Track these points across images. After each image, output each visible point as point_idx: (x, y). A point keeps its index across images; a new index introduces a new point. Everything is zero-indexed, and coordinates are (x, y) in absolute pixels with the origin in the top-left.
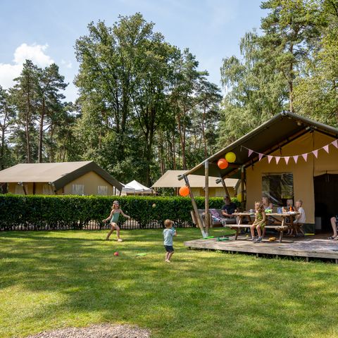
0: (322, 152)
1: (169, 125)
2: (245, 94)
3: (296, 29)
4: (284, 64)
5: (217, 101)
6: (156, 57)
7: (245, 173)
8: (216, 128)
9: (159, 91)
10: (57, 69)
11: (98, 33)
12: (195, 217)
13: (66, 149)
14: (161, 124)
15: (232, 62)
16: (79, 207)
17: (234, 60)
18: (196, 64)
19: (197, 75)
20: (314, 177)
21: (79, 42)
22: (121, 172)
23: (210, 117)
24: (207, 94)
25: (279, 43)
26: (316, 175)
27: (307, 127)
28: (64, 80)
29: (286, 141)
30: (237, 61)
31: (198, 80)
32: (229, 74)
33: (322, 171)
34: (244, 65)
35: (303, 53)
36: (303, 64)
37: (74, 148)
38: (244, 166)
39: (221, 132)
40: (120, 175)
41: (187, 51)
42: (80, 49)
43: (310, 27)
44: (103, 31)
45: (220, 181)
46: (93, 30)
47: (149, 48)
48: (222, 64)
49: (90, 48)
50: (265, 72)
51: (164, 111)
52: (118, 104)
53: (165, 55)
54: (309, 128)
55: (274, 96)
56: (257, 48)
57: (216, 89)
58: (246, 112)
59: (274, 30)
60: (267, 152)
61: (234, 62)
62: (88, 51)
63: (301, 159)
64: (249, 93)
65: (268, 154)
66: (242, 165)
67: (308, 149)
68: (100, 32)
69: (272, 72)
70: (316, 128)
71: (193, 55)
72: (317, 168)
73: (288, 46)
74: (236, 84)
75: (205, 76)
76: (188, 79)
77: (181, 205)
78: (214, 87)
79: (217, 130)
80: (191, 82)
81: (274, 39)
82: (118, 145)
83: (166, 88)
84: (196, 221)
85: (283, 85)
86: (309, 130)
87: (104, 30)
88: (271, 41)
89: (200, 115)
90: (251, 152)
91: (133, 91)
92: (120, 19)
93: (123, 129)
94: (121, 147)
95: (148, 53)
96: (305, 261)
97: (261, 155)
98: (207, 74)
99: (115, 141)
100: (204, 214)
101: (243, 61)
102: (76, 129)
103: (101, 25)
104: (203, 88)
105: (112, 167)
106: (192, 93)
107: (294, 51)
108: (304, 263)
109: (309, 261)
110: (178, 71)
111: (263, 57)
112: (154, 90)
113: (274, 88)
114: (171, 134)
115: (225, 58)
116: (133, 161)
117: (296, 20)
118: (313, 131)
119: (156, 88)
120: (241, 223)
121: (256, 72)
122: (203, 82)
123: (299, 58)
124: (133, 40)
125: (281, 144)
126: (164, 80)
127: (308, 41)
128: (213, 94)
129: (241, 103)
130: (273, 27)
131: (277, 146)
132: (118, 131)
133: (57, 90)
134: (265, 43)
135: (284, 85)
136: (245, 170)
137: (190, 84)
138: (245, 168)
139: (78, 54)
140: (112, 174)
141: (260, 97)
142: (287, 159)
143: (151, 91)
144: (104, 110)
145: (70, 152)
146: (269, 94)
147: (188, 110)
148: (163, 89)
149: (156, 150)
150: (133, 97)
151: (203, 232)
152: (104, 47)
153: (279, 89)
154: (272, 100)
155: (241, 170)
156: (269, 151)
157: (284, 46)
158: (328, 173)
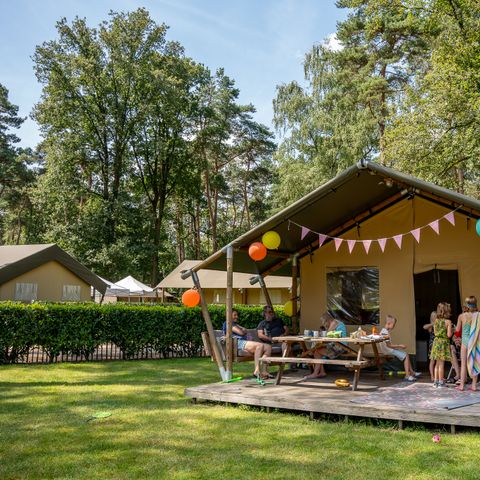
0: (427, 233)
1: (192, 188)
2: (310, 143)
3: (392, 42)
4: (371, 95)
5: (269, 152)
6: (169, 79)
7: (298, 267)
8: (267, 194)
9: (175, 135)
10: (6, 94)
11: (75, 38)
12: (209, 343)
13: (23, 223)
14: (178, 187)
15: (291, 92)
16: (12, 324)
17: (294, 88)
18: (235, 93)
19: (237, 111)
20: (414, 275)
21: (40, 50)
22: (109, 262)
23: (256, 178)
24: (252, 141)
25: (363, 61)
26: (417, 271)
27: (403, 189)
28: (18, 113)
29: (368, 213)
30: (300, 90)
31: (238, 119)
32: (286, 111)
33: (428, 266)
34: (310, 96)
35: (401, 79)
36: (402, 97)
37: (36, 223)
38: (297, 254)
39: (275, 201)
40: (108, 267)
41: (221, 72)
42: (43, 62)
43: (413, 38)
44: (83, 35)
45: (257, 281)
46: (66, 32)
47: (159, 66)
48: (275, 95)
49: (60, 60)
50: (342, 107)
51: (183, 167)
52: (106, 152)
53: (185, 78)
54: (406, 191)
55: (356, 145)
56: (331, 70)
57: (267, 133)
58: (312, 169)
59: (357, 41)
60: (335, 232)
61: (295, 91)
62: (56, 65)
63: (391, 244)
64: (318, 141)
65: (337, 236)
66: (293, 253)
67: (404, 228)
68: (78, 36)
69: (352, 107)
70: (417, 191)
71: (231, 79)
72: (419, 260)
73: (379, 67)
74: (297, 126)
75: (249, 113)
76: (223, 117)
77: (196, 320)
78: (263, 131)
79: (269, 198)
80: (227, 121)
81: (356, 55)
82: (105, 220)
83: (186, 130)
84: (211, 350)
85: (370, 129)
86: (406, 195)
87: (84, 33)
88: (352, 59)
89: (241, 174)
90: (305, 231)
91: (133, 133)
92: (111, 18)
93: (115, 193)
94: (111, 222)
95: (157, 72)
96: (397, 428)
97: (323, 237)
98: (252, 110)
99: (102, 212)
100: (224, 338)
101: (308, 90)
102: (35, 191)
103: (80, 24)
104: (246, 131)
105: (94, 254)
106: (227, 138)
107: (388, 75)
108: (395, 432)
109: (403, 428)
110: (206, 104)
111: (339, 83)
112: (168, 133)
113: (356, 132)
114: (194, 203)
115: (280, 85)
116: (129, 245)
117: (391, 25)
118: (412, 198)
119: (170, 130)
120: (288, 355)
121: (329, 107)
122: (246, 123)
123: (395, 87)
124: (133, 52)
125: (359, 218)
126: (182, 116)
127: (409, 59)
128: (262, 142)
129: (305, 156)
130: (355, 37)
131: (352, 222)
132: (106, 196)
133: (5, 128)
134: (342, 61)
135: (373, 129)
136: (298, 262)
137: (226, 125)
138: (298, 258)
139: (39, 70)
140: (95, 265)
141: (335, 146)
142: (367, 244)
143: (162, 134)
144: (84, 162)
145: (30, 229)
146: (348, 142)
147: (222, 166)
148: (181, 131)
149: (171, 227)
150: (133, 143)
151: (221, 369)
152: (83, 61)
153: (364, 134)
154: (353, 152)
155: (291, 262)
156: (340, 229)
157: (372, 66)
158: (438, 267)
